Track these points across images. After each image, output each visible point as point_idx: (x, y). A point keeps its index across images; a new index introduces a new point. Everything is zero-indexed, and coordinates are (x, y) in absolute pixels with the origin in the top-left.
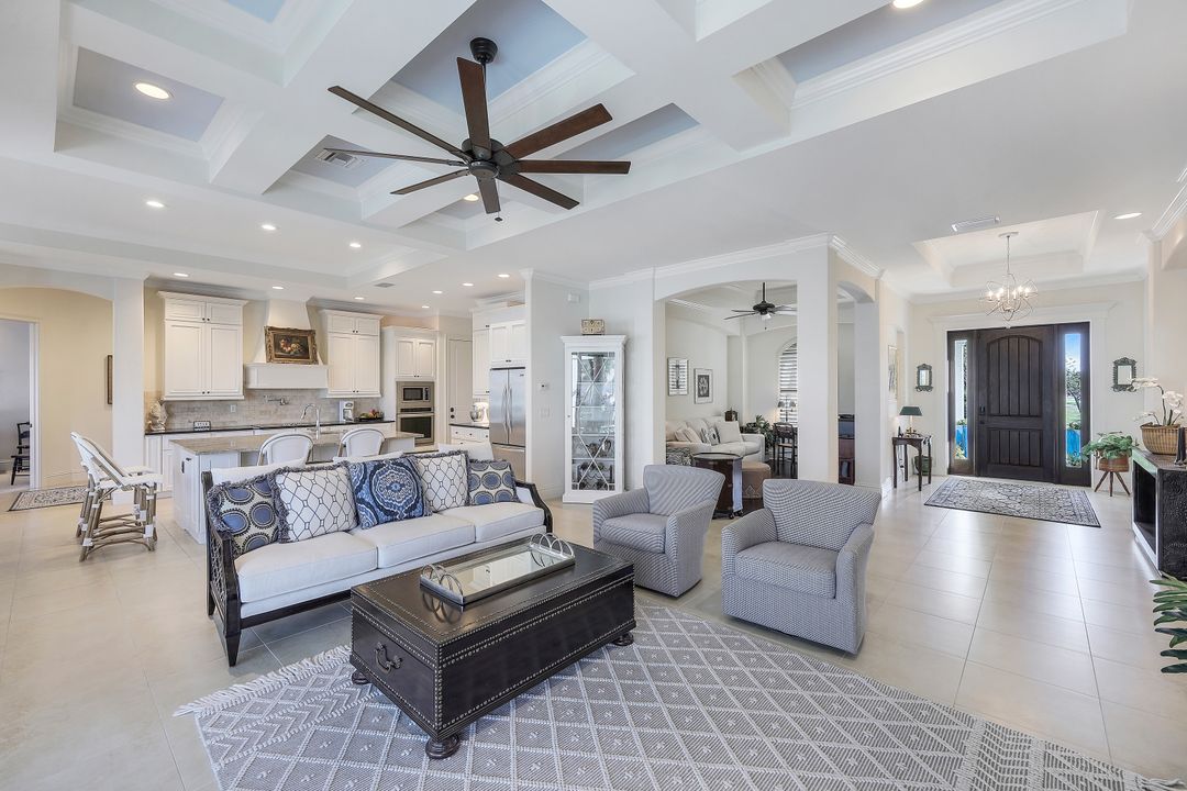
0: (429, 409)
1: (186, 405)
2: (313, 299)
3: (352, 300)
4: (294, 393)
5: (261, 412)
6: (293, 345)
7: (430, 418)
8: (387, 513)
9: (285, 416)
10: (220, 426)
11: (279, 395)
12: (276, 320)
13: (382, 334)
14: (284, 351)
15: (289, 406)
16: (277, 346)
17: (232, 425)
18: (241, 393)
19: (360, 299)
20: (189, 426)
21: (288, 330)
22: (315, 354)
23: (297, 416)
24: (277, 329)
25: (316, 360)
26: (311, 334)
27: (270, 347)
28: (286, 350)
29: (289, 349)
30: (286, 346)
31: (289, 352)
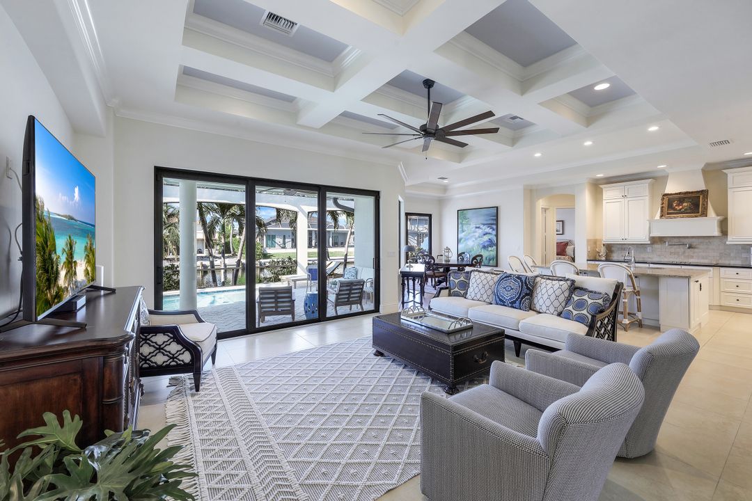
1: (620, 246)
2: (708, 165)
3: (742, 157)
4: (700, 240)
5: (671, 253)
6: (685, 204)
8: (500, 300)
9: (692, 257)
10: (641, 260)
11: (686, 241)
12: (672, 188)
14: (676, 210)
15: (696, 250)
16: (670, 206)
17: (649, 260)
18: (648, 240)
20: (622, 259)
21: (680, 193)
22: (705, 209)
23: (703, 258)
24: (671, 194)
25: (704, 214)
26: (704, 193)
27: (662, 207)
28: (678, 208)
29: (681, 207)
30: (678, 205)
31: (681, 209)
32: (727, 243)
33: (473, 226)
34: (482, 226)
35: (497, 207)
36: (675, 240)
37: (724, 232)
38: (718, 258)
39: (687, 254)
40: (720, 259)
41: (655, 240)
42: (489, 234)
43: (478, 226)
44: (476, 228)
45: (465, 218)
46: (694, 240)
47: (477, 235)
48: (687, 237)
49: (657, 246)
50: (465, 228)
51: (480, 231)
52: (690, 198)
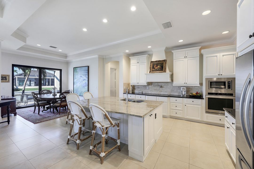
0: (231, 95)
4: (165, 84)
5: (155, 90)
7: (232, 100)
10: (145, 93)
11: (160, 84)
12: (154, 59)
13: (201, 56)
14: (155, 69)
15: (163, 88)
16: (153, 68)
18: (146, 83)
19: (181, 41)
20: (138, 92)
21: (157, 61)
22: (165, 69)
23: (166, 92)
24: (154, 62)
25: (165, 71)
26: (165, 61)
27: (150, 68)
28: (156, 68)
29: (157, 68)
30: (156, 67)
31: (157, 69)
32: (173, 85)
33: (79, 76)
34: (82, 76)
35: (88, 67)
36: (156, 84)
37: (172, 80)
38: (170, 92)
39: (160, 90)
40: (171, 92)
41: (149, 84)
42: (85, 80)
43: (81, 76)
44: (81, 77)
45: (76, 72)
46: (162, 84)
47: (81, 80)
48: (160, 82)
49: (150, 86)
50: (77, 77)
51: (82, 78)
52: (160, 64)
